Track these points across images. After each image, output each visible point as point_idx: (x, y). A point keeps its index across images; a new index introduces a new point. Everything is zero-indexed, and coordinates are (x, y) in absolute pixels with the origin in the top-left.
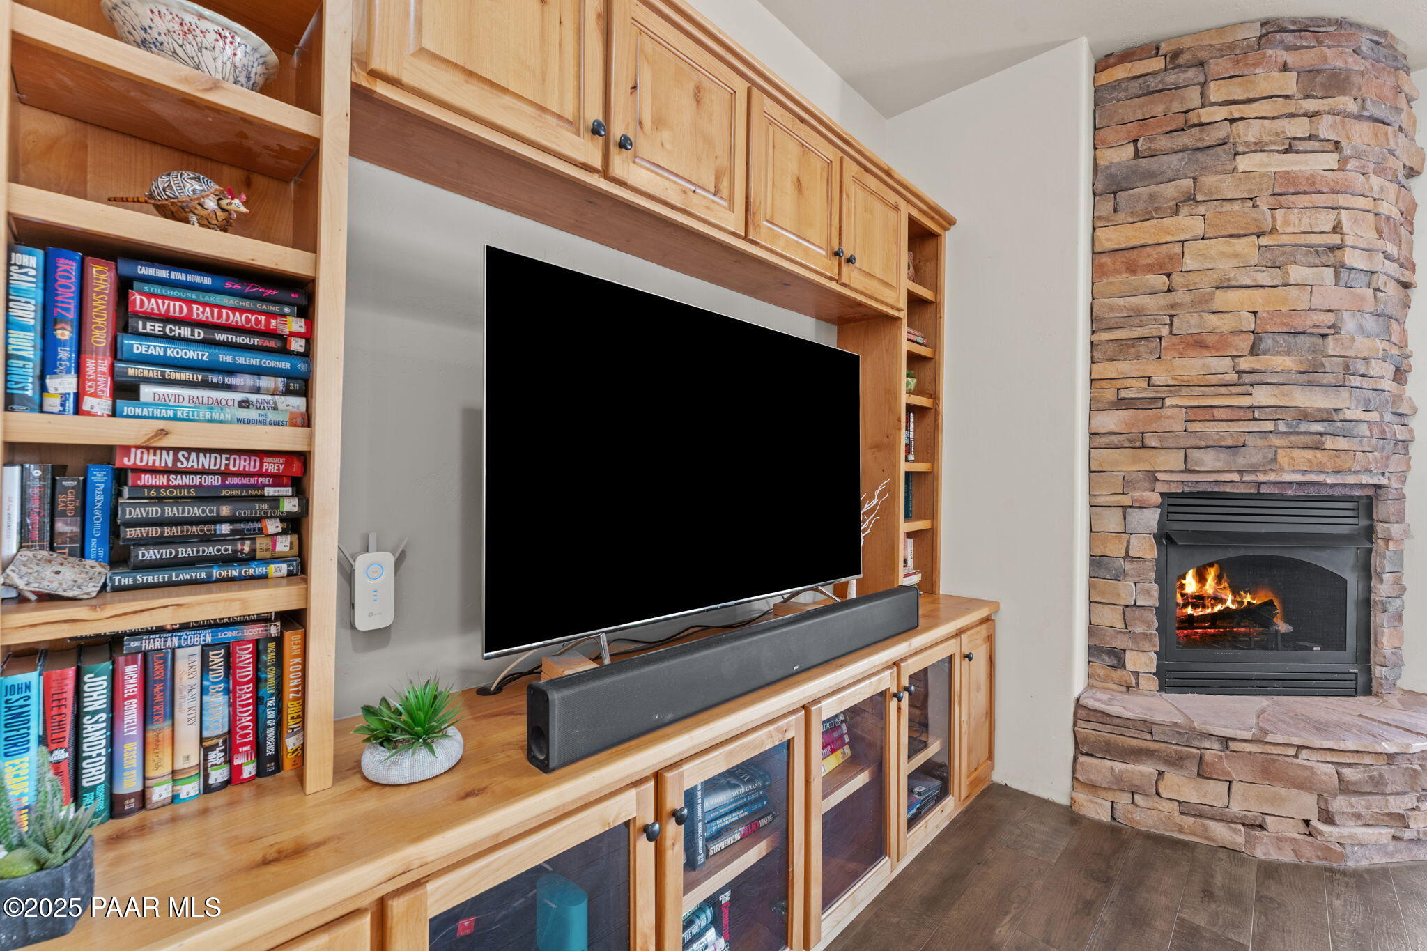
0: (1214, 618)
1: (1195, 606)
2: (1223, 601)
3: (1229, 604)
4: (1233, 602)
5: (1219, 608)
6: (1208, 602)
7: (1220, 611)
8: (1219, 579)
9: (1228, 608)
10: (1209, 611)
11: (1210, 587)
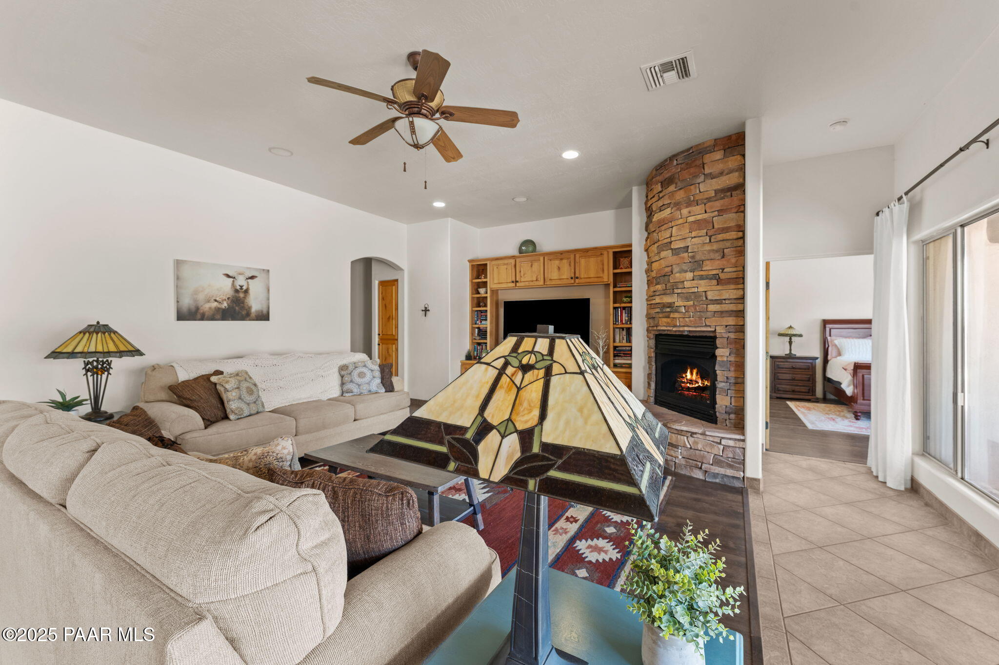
0: (695, 389)
1: (690, 384)
2: (698, 383)
3: (700, 384)
4: (701, 383)
5: (697, 385)
6: (694, 383)
7: (697, 387)
8: (697, 373)
9: (699, 386)
10: (694, 386)
11: (694, 377)
